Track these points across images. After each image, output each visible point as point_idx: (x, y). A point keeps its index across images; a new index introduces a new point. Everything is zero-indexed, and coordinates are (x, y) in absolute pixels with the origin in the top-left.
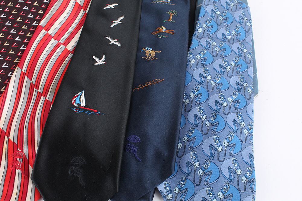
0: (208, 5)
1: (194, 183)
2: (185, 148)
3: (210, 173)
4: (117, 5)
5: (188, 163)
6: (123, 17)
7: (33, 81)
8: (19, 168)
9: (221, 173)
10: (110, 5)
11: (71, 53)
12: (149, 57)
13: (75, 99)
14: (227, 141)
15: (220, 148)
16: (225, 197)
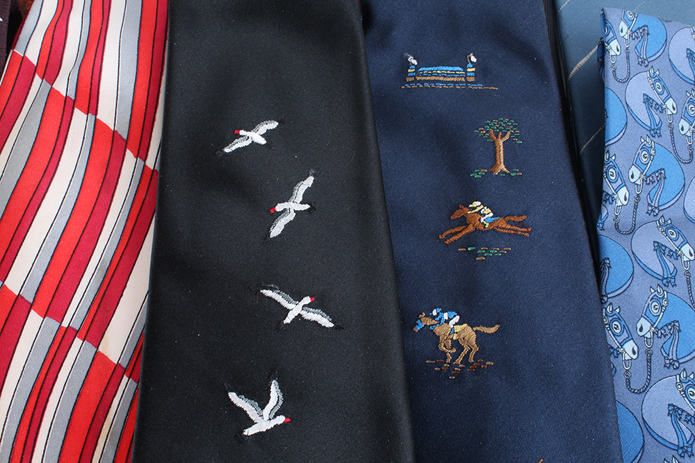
0: (628, 79)
4: (273, 125)
6: (310, 181)
10: (247, 130)
11: (125, 379)
12: (455, 356)
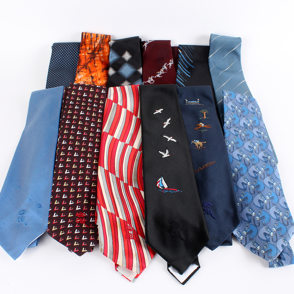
0: (228, 103)
1: (255, 226)
2: (242, 206)
3: (263, 217)
4: (162, 110)
5: (247, 214)
6: (170, 119)
7: (117, 175)
8: (132, 238)
9: (270, 216)
11: (139, 151)
12: (198, 147)
13: (159, 183)
14: (268, 196)
15: (266, 201)
16: (277, 230)
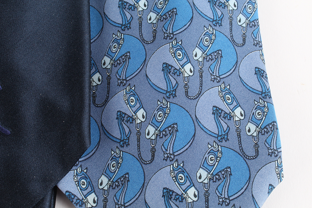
1: (140, 159)
2: (109, 84)
3: (173, 129)
5: (121, 116)
9: (196, 124)
14: (201, 48)
15: (188, 67)
16: (215, 178)
